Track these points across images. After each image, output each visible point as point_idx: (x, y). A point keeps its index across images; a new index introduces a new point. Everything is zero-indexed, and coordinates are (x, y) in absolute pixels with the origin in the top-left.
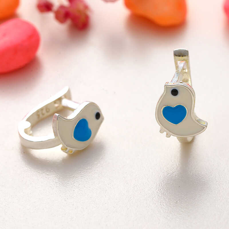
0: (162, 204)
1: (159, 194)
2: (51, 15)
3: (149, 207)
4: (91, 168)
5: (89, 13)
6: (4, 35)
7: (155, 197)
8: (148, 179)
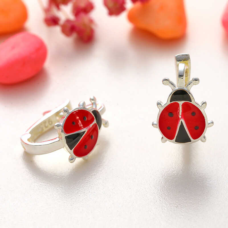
0: (163, 209)
1: (161, 199)
2: (57, 29)
3: (150, 211)
4: (96, 174)
5: (93, 27)
6: (13, 48)
7: (157, 202)
8: (150, 184)
